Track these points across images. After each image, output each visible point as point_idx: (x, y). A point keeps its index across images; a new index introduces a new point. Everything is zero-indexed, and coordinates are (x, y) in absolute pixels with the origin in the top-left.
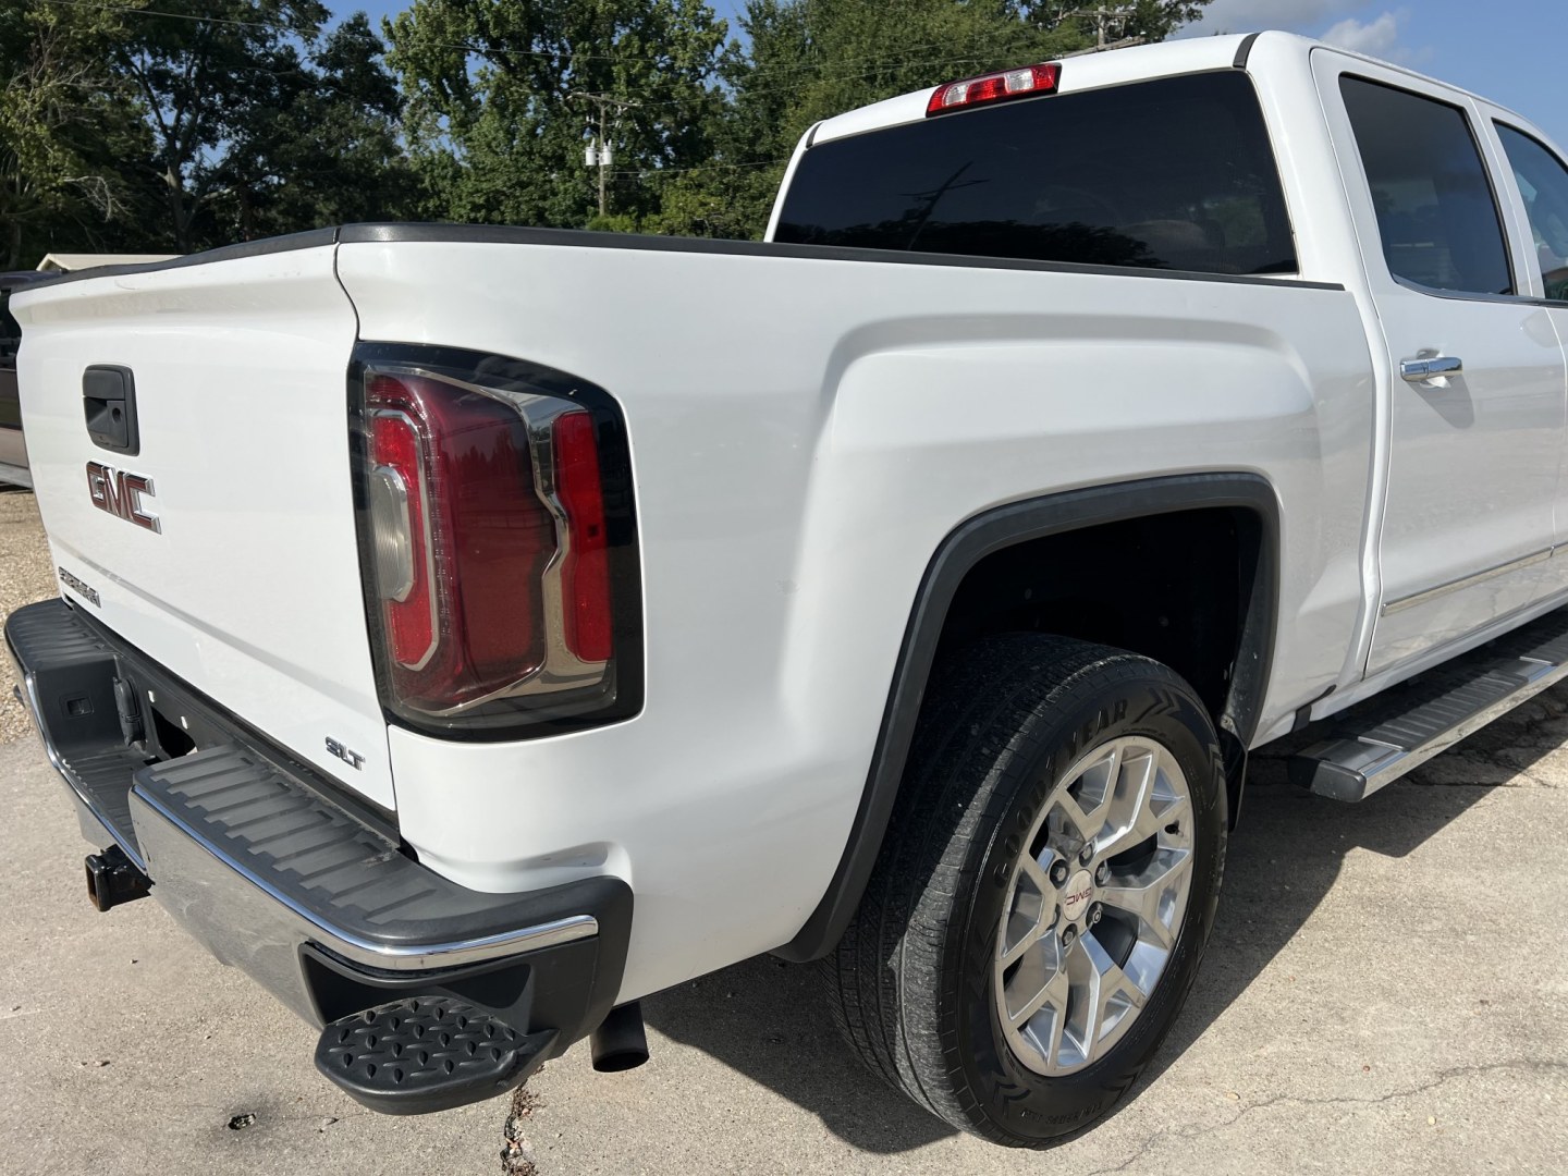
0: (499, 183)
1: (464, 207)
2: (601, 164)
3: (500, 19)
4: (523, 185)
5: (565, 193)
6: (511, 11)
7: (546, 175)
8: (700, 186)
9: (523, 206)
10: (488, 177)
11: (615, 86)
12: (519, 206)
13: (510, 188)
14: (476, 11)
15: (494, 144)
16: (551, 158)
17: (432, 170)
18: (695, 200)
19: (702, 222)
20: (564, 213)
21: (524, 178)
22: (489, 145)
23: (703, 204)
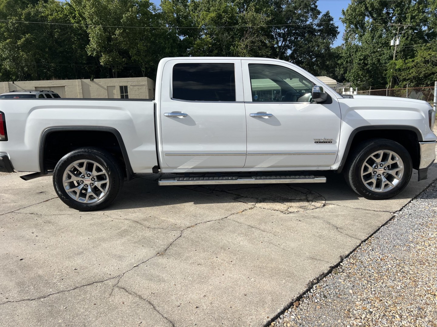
0: (367, 52)
1: (357, 60)
2: (396, 45)
3: (372, 5)
4: (374, 52)
5: (387, 54)
6: (375, 2)
7: (382, 49)
8: (430, 49)
9: (374, 59)
10: (365, 51)
11: (406, 20)
12: (373, 59)
13: (370, 54)
14: (365, 4)
15: (368, 41)
16: (384, 44)
17: (350, 50)
18: (427, 53)
19: (428, 60)
20: (386, 60)
21: (375, 50)
22: (366, 42)
23: (429, 54)
